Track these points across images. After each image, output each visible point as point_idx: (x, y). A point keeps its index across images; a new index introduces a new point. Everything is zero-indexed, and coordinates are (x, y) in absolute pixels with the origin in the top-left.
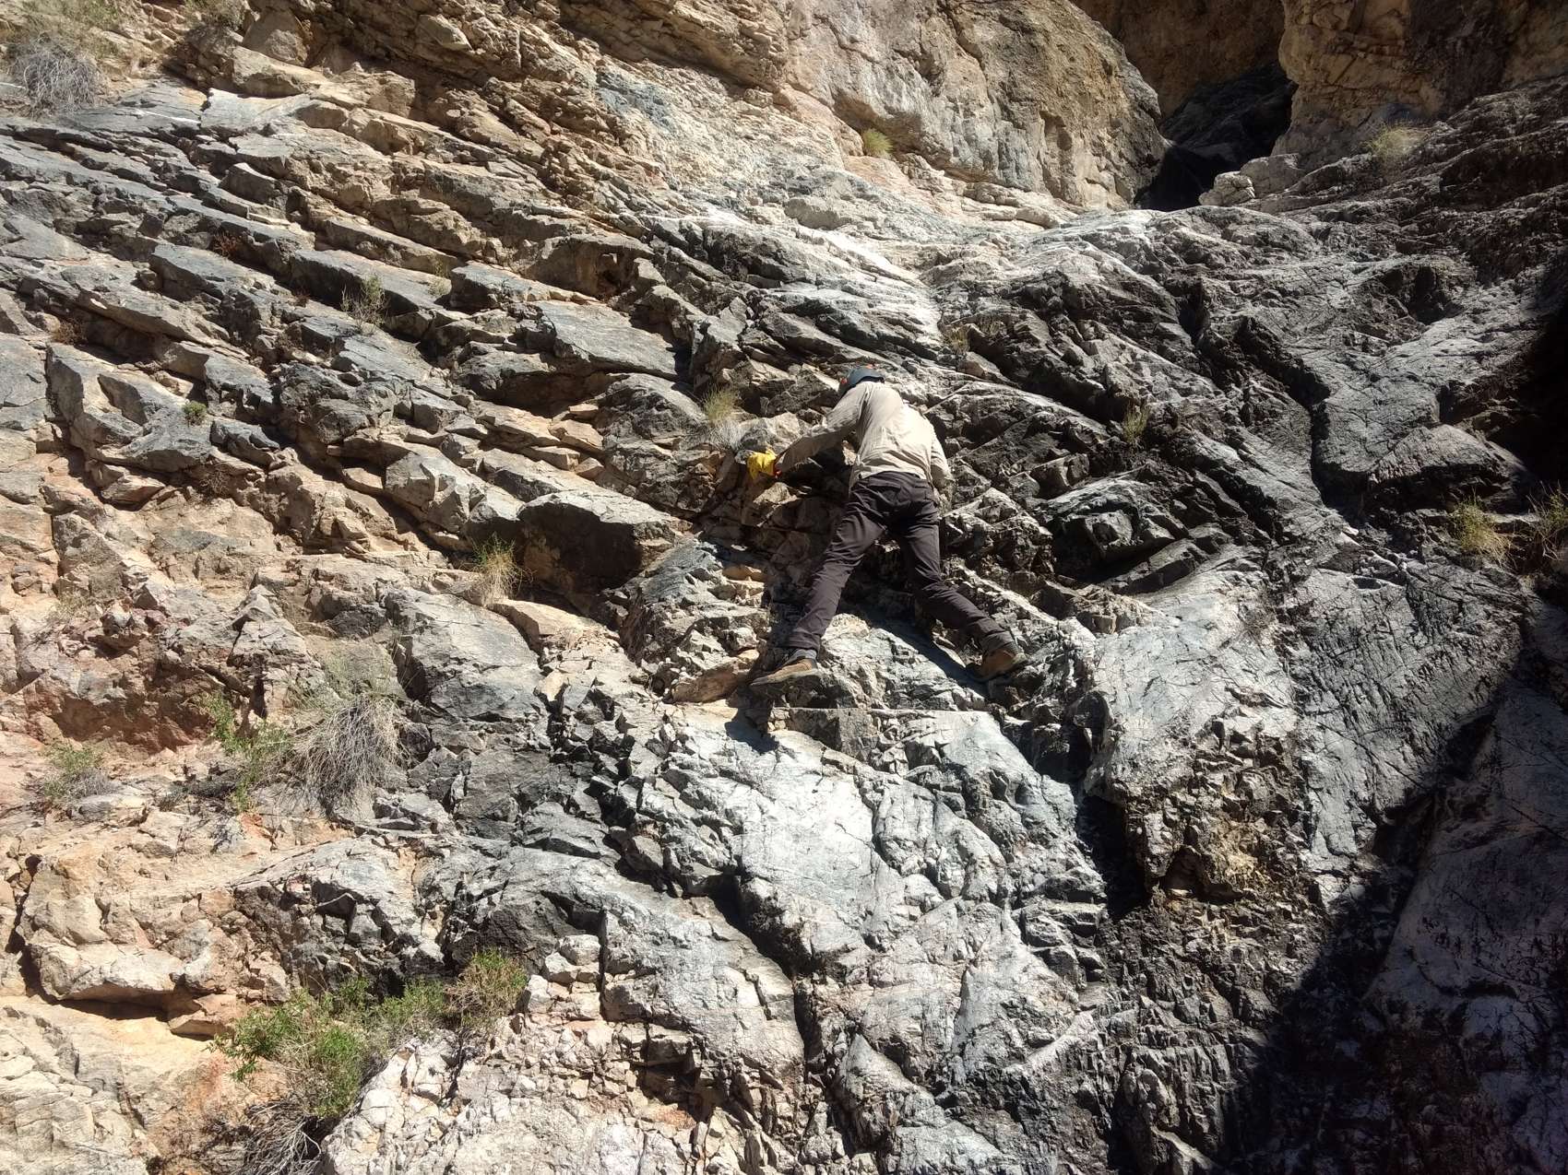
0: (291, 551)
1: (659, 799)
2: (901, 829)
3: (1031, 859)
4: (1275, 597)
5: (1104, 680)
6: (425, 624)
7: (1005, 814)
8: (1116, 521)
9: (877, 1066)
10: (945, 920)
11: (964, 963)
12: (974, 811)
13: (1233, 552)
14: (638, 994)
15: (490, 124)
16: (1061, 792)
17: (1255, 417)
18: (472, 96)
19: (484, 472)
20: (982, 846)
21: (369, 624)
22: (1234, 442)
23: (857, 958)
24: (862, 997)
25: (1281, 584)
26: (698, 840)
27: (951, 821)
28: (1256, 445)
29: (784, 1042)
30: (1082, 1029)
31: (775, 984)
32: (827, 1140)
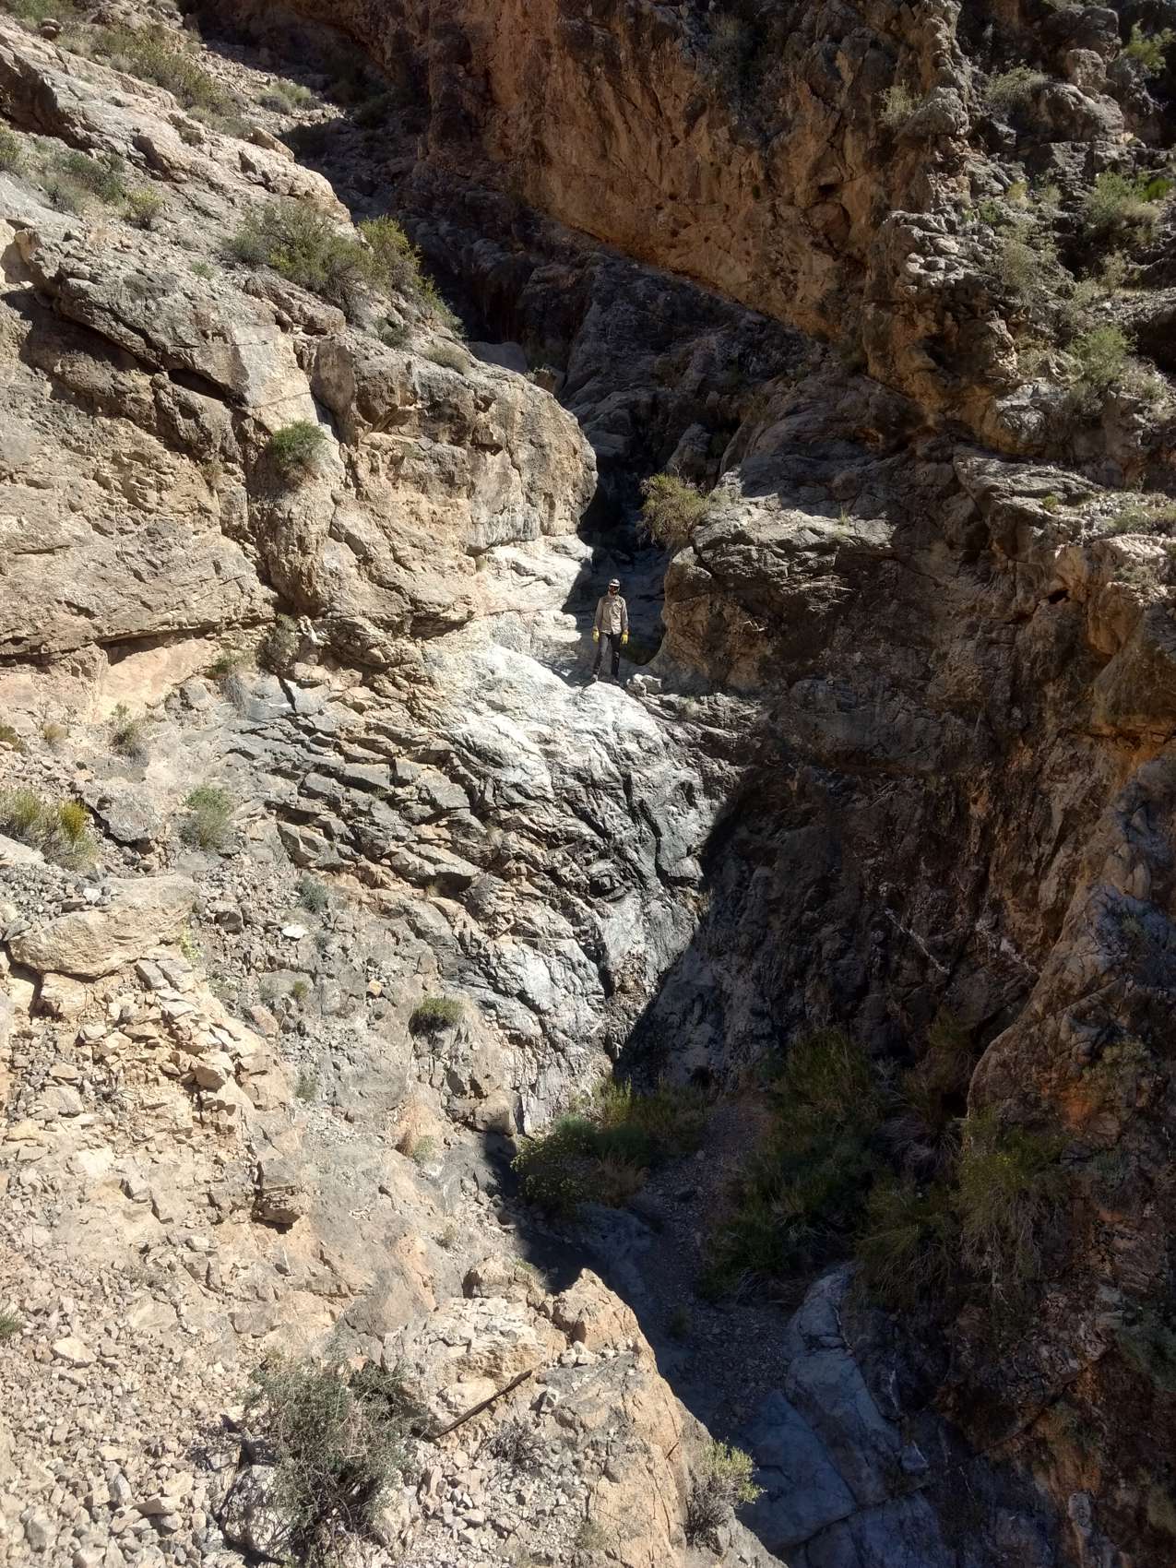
0: (366, 889)
1: (502, 973)
2: (557, 976)
3: (589, 985)
4: (643, 907)
5: (606, 939)
6: (418, 915)
7: (582, 971)
8: (606, 881)
9: (561, 1035)
10: (570, 999)
11: (576, 1011)
12: (574, 970)
13: (634, 891)
14: (507, 1022)
15: (391, 689)
16: (594, 965)
17: (642, 840)
18: (382, 677)
19: (420, 855)
20: (578, 981)
21: (399, 914)
22: (637, 851)
23: (552, 1010)
24: (555, 1020)
25: (645, 904)
26: (513, 984)
27: (570, 973)
28: (642, 853)
29: (539, 1030)
30: (600, 1024)
31: (535, 1018)
32: (550, 1050)
